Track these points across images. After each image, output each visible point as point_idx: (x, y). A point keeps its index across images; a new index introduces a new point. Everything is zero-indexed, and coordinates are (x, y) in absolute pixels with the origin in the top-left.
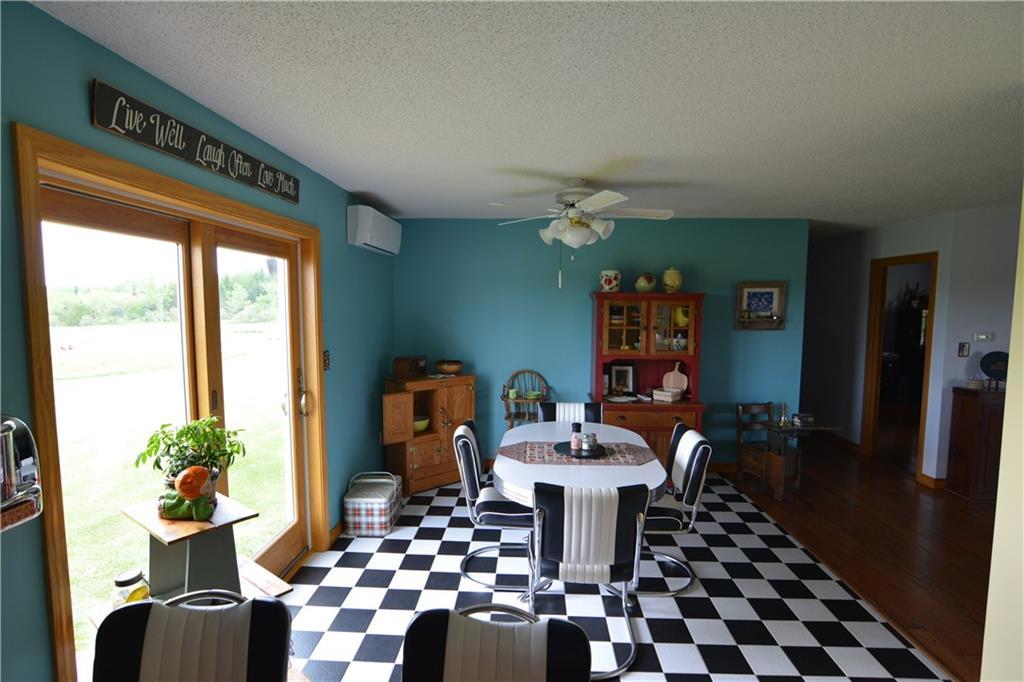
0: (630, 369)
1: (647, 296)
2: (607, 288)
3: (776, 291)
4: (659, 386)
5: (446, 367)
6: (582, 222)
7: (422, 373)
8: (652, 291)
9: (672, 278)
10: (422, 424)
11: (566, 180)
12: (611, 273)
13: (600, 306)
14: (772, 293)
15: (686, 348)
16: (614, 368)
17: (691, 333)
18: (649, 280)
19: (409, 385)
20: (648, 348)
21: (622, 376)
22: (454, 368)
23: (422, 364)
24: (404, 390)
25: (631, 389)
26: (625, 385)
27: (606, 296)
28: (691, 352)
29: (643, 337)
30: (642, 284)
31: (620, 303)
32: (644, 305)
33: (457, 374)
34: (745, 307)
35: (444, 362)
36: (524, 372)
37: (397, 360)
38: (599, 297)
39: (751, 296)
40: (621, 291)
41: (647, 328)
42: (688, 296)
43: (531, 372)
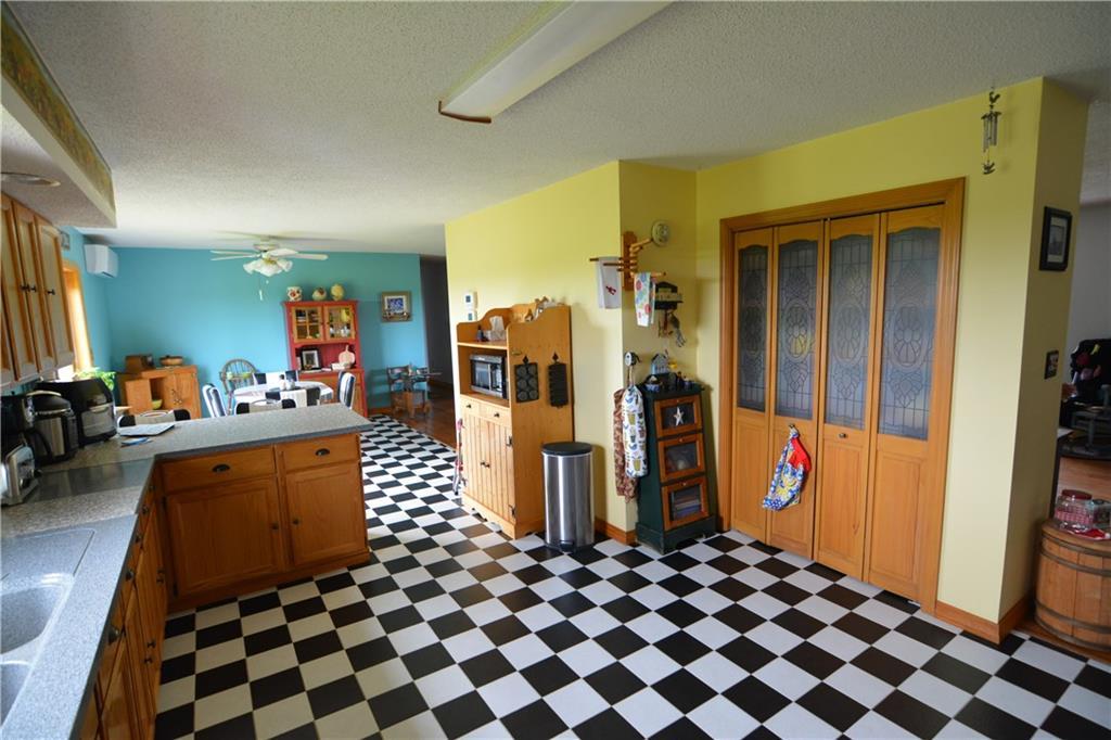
0: (315, 352)
1: (321, 303)
2: (292, 299)
3: (404, 298)
4: (337, 361)
5: (169, 361)
6: (271, 261)
7: (150, 366)
8: (324, 300)
9: (337, 292)
10: (158, 403)
11: (258, 236)
12: (295, 289)
13: (289, 311)
14: (401, 300)
15: (350, 335)
16: (304, 353)
17: (352, 325)
18: (322, 293)
19: (144, 374)
20: (325, 338)
21: (310, 358)
22: (177, 361)
23: (150, 359)
24: (141, 378)
25: (317, 365)
26: (313, 363)
27: (292, 304)
28: (353, 337)
29: (321, 328)
30: (317, 295)
31: (302, 309)
32: (319, 309)
33: (180, 365)
34: (386, 308)
35: (168, 357)
36: (234, 361)
37: (128, 358)
38: (288, 305)
39: (390, 301)
40: (303, 300)
41: (323, 324)
42: (349, 302)
43: (241, 361)
